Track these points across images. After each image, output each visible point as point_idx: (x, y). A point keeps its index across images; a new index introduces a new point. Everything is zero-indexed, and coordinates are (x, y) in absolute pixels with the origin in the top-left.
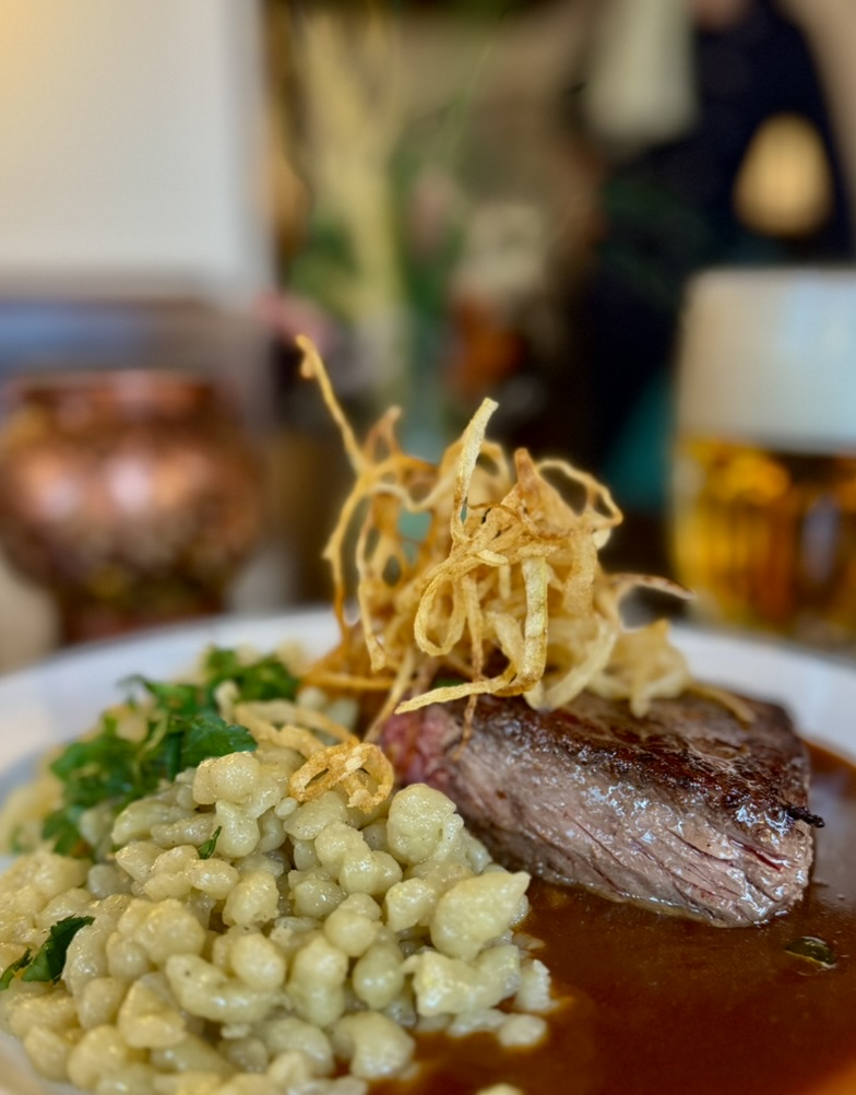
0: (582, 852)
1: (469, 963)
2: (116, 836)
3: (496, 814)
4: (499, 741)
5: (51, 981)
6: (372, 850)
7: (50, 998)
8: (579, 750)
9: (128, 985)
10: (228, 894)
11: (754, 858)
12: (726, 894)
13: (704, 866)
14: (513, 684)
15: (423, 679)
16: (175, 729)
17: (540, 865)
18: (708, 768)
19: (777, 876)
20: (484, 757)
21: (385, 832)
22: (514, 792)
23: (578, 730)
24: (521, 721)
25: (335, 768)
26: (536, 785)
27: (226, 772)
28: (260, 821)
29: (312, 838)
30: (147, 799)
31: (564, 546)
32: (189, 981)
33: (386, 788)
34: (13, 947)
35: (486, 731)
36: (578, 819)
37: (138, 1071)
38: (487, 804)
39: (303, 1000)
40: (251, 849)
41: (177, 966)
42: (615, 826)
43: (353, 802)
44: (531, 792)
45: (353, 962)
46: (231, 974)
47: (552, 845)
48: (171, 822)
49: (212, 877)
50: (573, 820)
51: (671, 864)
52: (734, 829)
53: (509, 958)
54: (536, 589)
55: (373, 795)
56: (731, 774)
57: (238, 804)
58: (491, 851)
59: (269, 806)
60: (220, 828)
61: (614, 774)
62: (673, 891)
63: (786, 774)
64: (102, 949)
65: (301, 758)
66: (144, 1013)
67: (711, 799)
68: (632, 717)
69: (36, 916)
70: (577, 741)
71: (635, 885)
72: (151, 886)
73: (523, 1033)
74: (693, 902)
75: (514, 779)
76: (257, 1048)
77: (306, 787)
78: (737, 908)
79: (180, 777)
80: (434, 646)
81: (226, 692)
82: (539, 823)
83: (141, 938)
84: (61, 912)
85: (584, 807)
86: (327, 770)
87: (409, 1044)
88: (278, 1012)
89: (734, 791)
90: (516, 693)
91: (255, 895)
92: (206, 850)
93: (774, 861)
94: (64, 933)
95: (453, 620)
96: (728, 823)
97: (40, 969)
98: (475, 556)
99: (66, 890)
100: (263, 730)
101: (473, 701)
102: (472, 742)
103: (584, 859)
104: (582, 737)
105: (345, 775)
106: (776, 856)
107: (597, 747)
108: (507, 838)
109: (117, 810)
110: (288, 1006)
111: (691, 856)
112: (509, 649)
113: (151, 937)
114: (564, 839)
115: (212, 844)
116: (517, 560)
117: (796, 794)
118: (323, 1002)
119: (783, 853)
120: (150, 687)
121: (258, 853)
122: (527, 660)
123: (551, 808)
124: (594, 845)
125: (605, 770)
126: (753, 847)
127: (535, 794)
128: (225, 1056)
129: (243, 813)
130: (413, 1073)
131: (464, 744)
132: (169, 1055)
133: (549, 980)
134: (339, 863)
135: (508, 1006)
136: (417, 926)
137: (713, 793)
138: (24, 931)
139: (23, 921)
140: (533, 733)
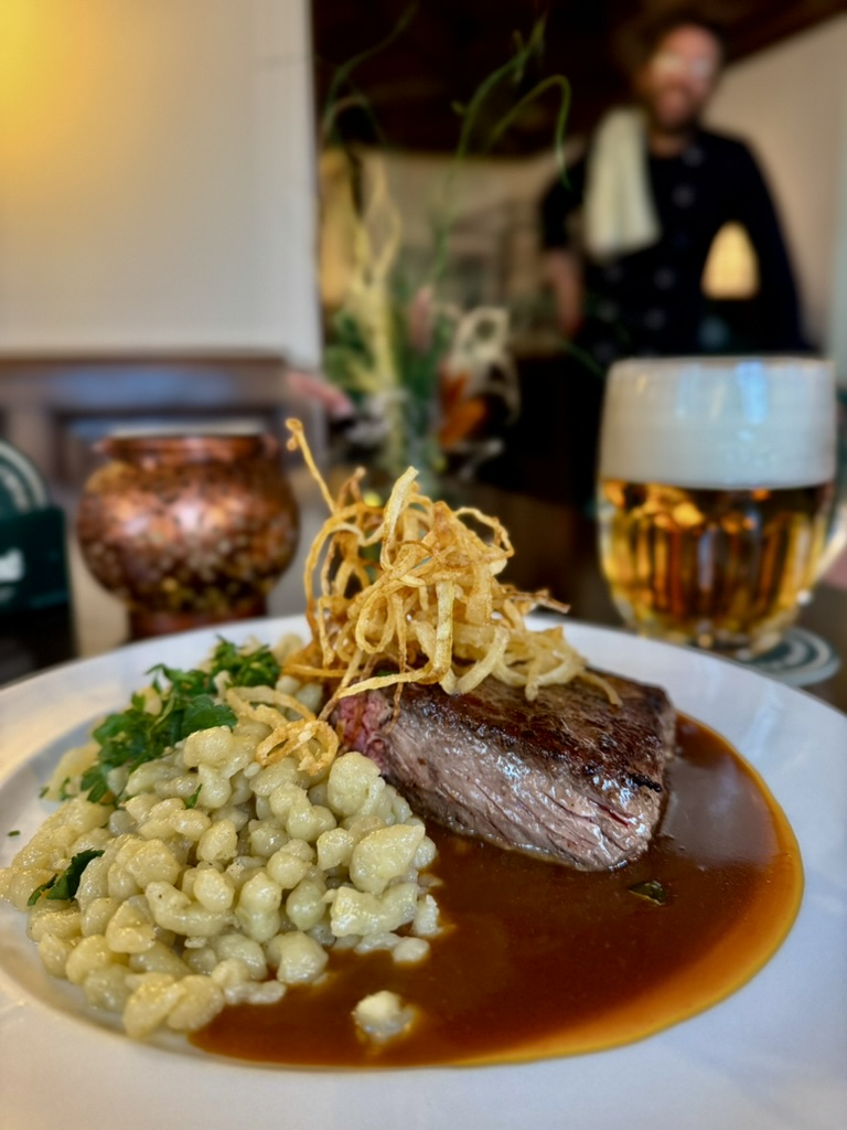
0: (480, 808)
1: (376, 897)
2: (129, 789)
3: (418, 777)
4: (420, 718)
5: (69, 900)
6: (313, 804)
7: (64, 912)
8: (478, 727)
9: (120, 904)
10: (200, 838)
11: (606, 816)
12: (586, 845)
13: (570, 822)
14: (429, 675)
15: (367, 670)
16: (177, 708)
17: (450, 818)
18: (575, 743)
19: (625, 831)
20: (408, 730)
21: (326, 792)
22: (431, 760)
23: (480, 711)
24: (436, 705)
25: (292, 740)
26: (446, 755)
27: (206, 743)
28: (232, 780)
29: (267, 794)
30: (156, 761)
31: (469, 572)
32: (160, 902)
33: (328, 756)
34: (45, 872)
35: (410, 711)
36: (477, 781)
37: (117, 970)
38: (411, 769)
39: (247, 921)
40: (223, 802)
41: (154, 890)
42: (504, 788)
43: (302, 766)
44: (443, 760)
45: (286, 894)
46: (194, 899)
47: (458, 803)
48: (169, 780)
49: (189, 823)
50: (474, 783)
51: (545, 820)
52: (592, 793)
53: (409, 894)
54: (445, 604)
55: (317, 761)
56: (592, 748)
57: (216, 767)
58: (412, 807)
59: (239, 769)
60: (201, 786)
61: (505, 747)
62: (547, 841)
63: (639, 748)
64: (105, 877)
65: (270, 729)
66: (124, 926)
67: (574, 768)
68: (525, 702)
69: (67, 849)
70: (477, 720)
71: (519, 836)
72: (144, 829)
73: (411, 952)
74: (562, 850)
75: (431, 749)
76: (209, 956)
77: (268, 754)
78: (595, 856)
79: (178, 745)
80: (370, 646)
81: (222, 678)
82: (449, 785)
83: (130, 868)
84: (83, 846)
85: (481, 772)
86: (287, 740)
87: (325, 957)
88: (229, 929)
89: (592, 762)
90: (433, 682)
91: (219, 839)
92: (190, 802)
93: (625, 819)
94: (81, 862)
95: (387, 626)
96: (587, 787)
97: (62, 889)
98: (399, 580)
99: (92, 829)
100: (243, 709)
101: (400, 688)
102: (401, 720)
103: (482, 814)
104: (481, 717)
105: (298, 745)
106: (625, 815)
107: (491, 725)
108: (426, 796)
109: (133, 769)
110: (237, 926)
111: (560, 814)
112: (426, 648)
113: (137, 867)
114: (468, 798)
115: (195, 797)
116: (432, 582)
117: (648, 764)
118: (262, 924)
119: (630, 812)
120: (168, 673)
121: (229, 805)
122: (440, 658)
123: (457, 773)
124: (489, 804)
125: (497, 744)
126: (607, 807)
127: (446, 761)
128: (187, 963)
129: (219, 774)
130: (322, 980)
131: (394, 721)
132: (141, 959)
133: (437, 911)
134: (286, 814)
135: (405, 931)
136: (340, 865)
137: (576, 764)
138: (56, 860)
139: (57, 853)
140: (445, 714)
